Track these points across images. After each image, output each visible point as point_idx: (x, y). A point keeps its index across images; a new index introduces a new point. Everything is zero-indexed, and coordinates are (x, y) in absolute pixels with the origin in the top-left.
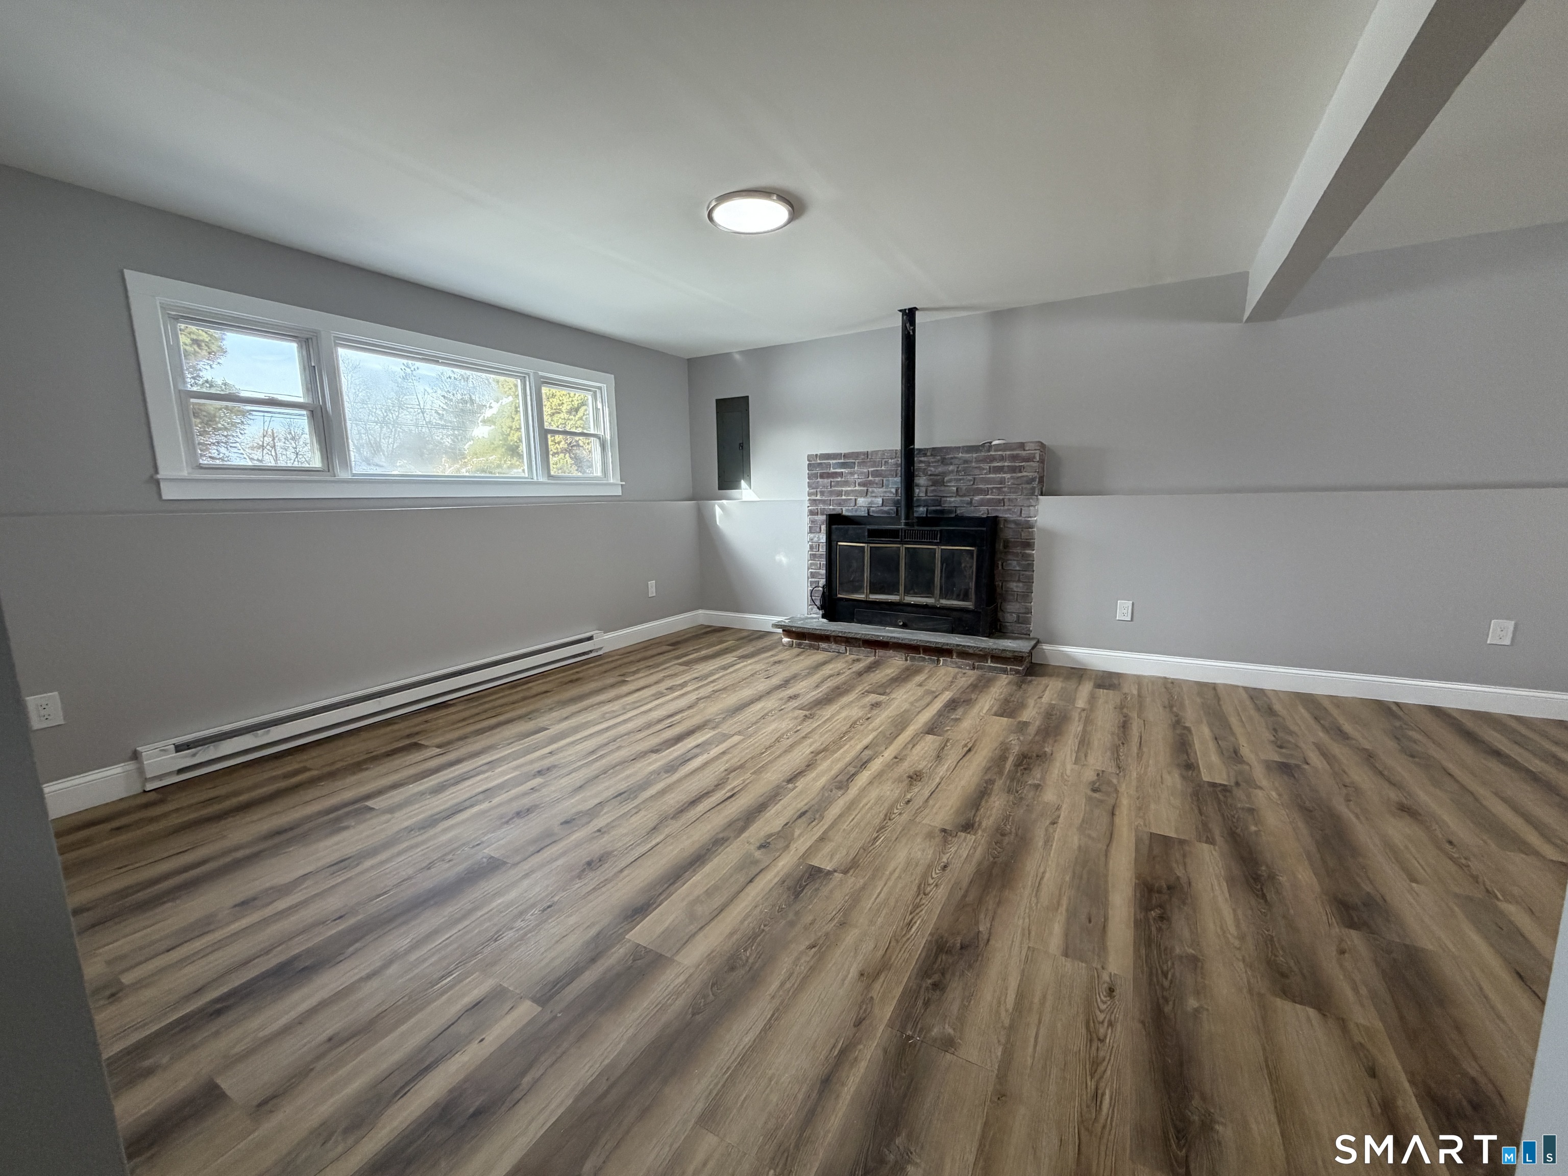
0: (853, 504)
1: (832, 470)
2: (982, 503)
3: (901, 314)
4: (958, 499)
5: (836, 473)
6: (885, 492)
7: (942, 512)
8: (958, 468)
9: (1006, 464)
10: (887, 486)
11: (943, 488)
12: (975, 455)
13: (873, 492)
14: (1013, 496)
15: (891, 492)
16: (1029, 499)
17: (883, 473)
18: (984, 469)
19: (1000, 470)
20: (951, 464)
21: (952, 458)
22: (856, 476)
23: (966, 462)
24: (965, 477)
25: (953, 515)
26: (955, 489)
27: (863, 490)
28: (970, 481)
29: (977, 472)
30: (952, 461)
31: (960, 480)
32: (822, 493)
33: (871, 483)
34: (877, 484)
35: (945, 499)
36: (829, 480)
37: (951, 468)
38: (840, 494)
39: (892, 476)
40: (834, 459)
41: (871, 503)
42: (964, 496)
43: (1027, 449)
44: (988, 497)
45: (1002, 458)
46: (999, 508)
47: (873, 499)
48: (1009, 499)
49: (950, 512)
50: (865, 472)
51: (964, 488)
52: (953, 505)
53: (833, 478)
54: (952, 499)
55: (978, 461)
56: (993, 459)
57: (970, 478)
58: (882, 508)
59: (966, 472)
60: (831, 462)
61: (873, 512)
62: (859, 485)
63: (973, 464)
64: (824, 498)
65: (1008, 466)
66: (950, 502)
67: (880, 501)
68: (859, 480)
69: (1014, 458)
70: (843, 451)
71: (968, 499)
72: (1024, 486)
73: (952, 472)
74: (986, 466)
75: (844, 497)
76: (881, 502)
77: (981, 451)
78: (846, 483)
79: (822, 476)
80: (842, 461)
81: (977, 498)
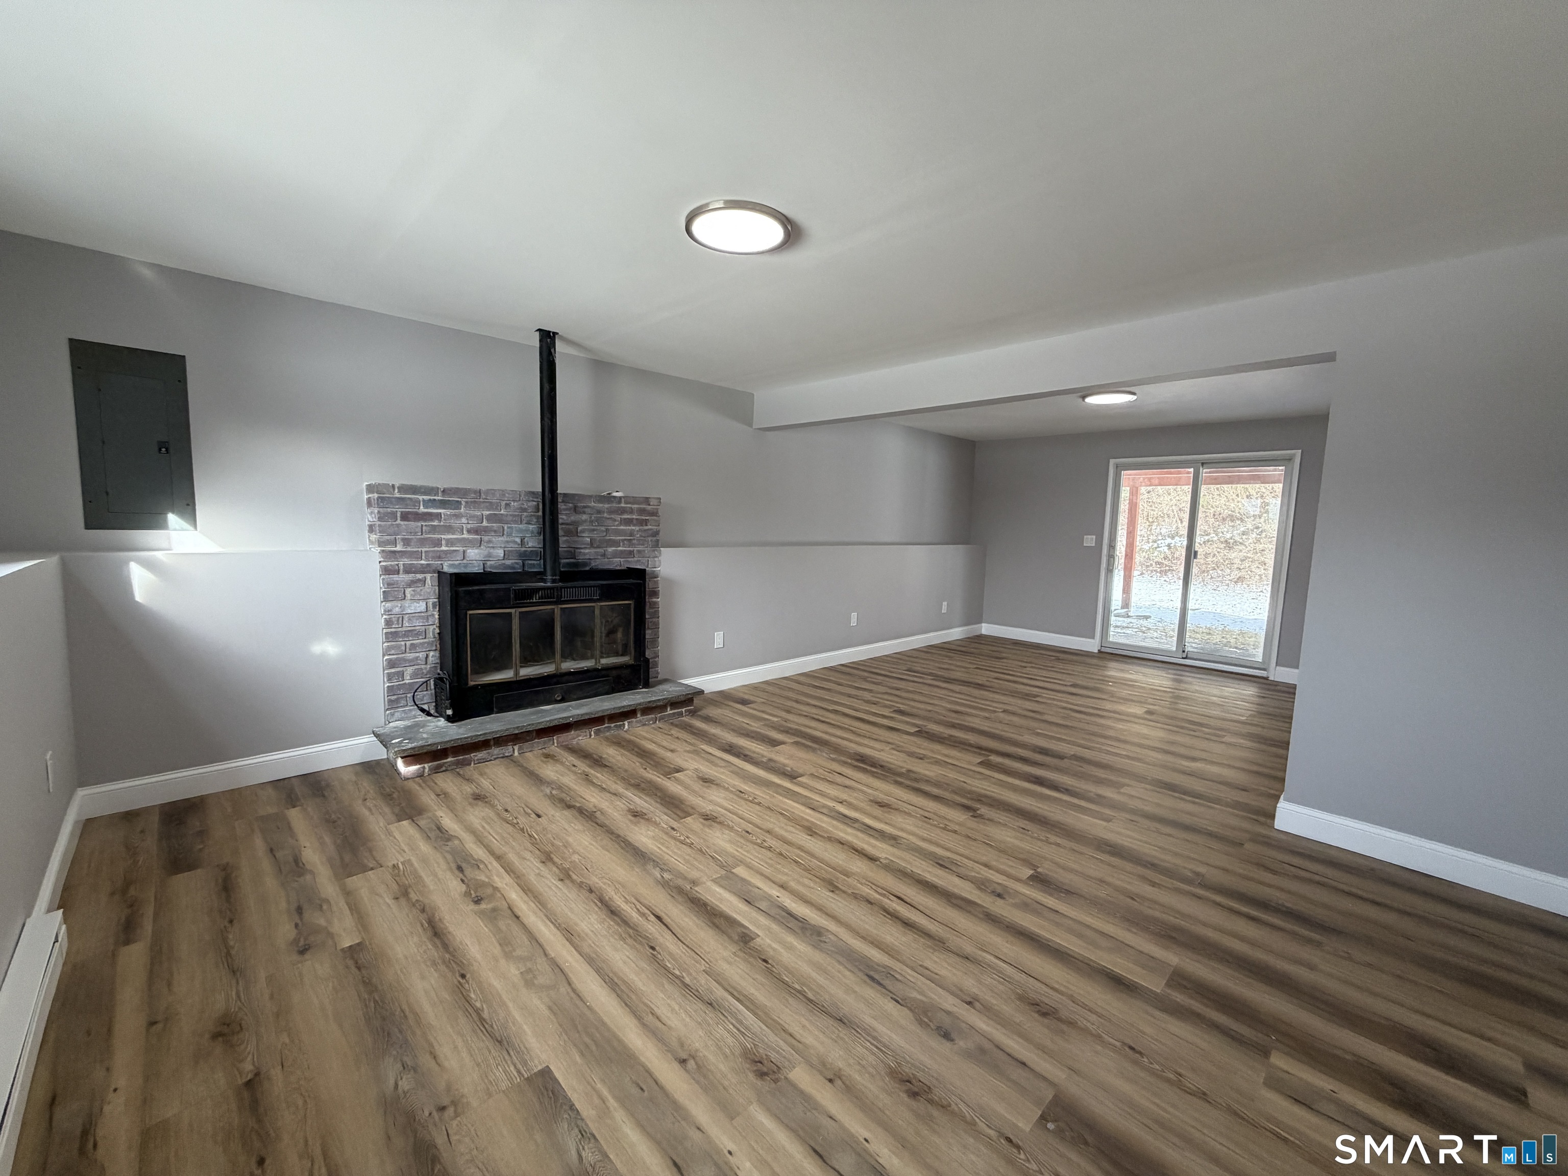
0: (460, 557)
1: (422, 509)
2: (616, 555)
3: (538, 333)
4: (593, 550)
5: (430, 514)
6: (507, 542)
7: (576, 565)
8: (591, 517)
9: (634, 517)
10: (509, 535)
11: (576, 539)
12: (606, 506)
13: (489, 542)
14: (641, 548)
15: (515, 542)
16: (654, 551)
17: (504, 518)
18: (615, 520)
19: (629, 522)
20: (584, 513)
21: (585, 507)
22: (464, 520)
23: (599, 512)
24: (598, 528)
25: (587, 568)
26: (589, 540)
27: (475, 539)
28: (603, 531)
29: (609, 522)
30: (586, 510)
31: (594, 530)
32: (406, 542)
33: (486, 530)
34: (495, 531)
35: (579, 550)
36: (419, 524)
37: (584, 517)
38: (438, 543)
39: (515, 522)
40: (425, 494)
41: (489, 555)
42: (598, 547)
43: (651, 504)
44: (619, 548)
45: (631, 511)
46: (629, 559)
47: (492, 551)
48: (639, 551)
49: (585, 564)
50: (477, 516)
51: (598, 539)
52: (587, 557)
53: (425, 520)
54: (587, 551)
55: (611, 512)
56: (623, 511)
57: (603, 528)
58: (503, 562)
59: (600, 522)
60: (421, 498)
61: (491, 567)
62: (469, 531)
63: (605, 515)
64: (409, 549)
65: (637, 519)
66: (585, 554)
67: (500, 553)
68: (469, 526)
69: (642, 511)
70: (441, 485)
71: (601, 550)
72: (650, 539)
73: (585, 521)
74: (618, 517)
75: (444, 548)
76: (502, 555)
77: (612, 502)
78: (449, 529)
79: (405, 517)
80: (440, 498)
81: (610, 550)
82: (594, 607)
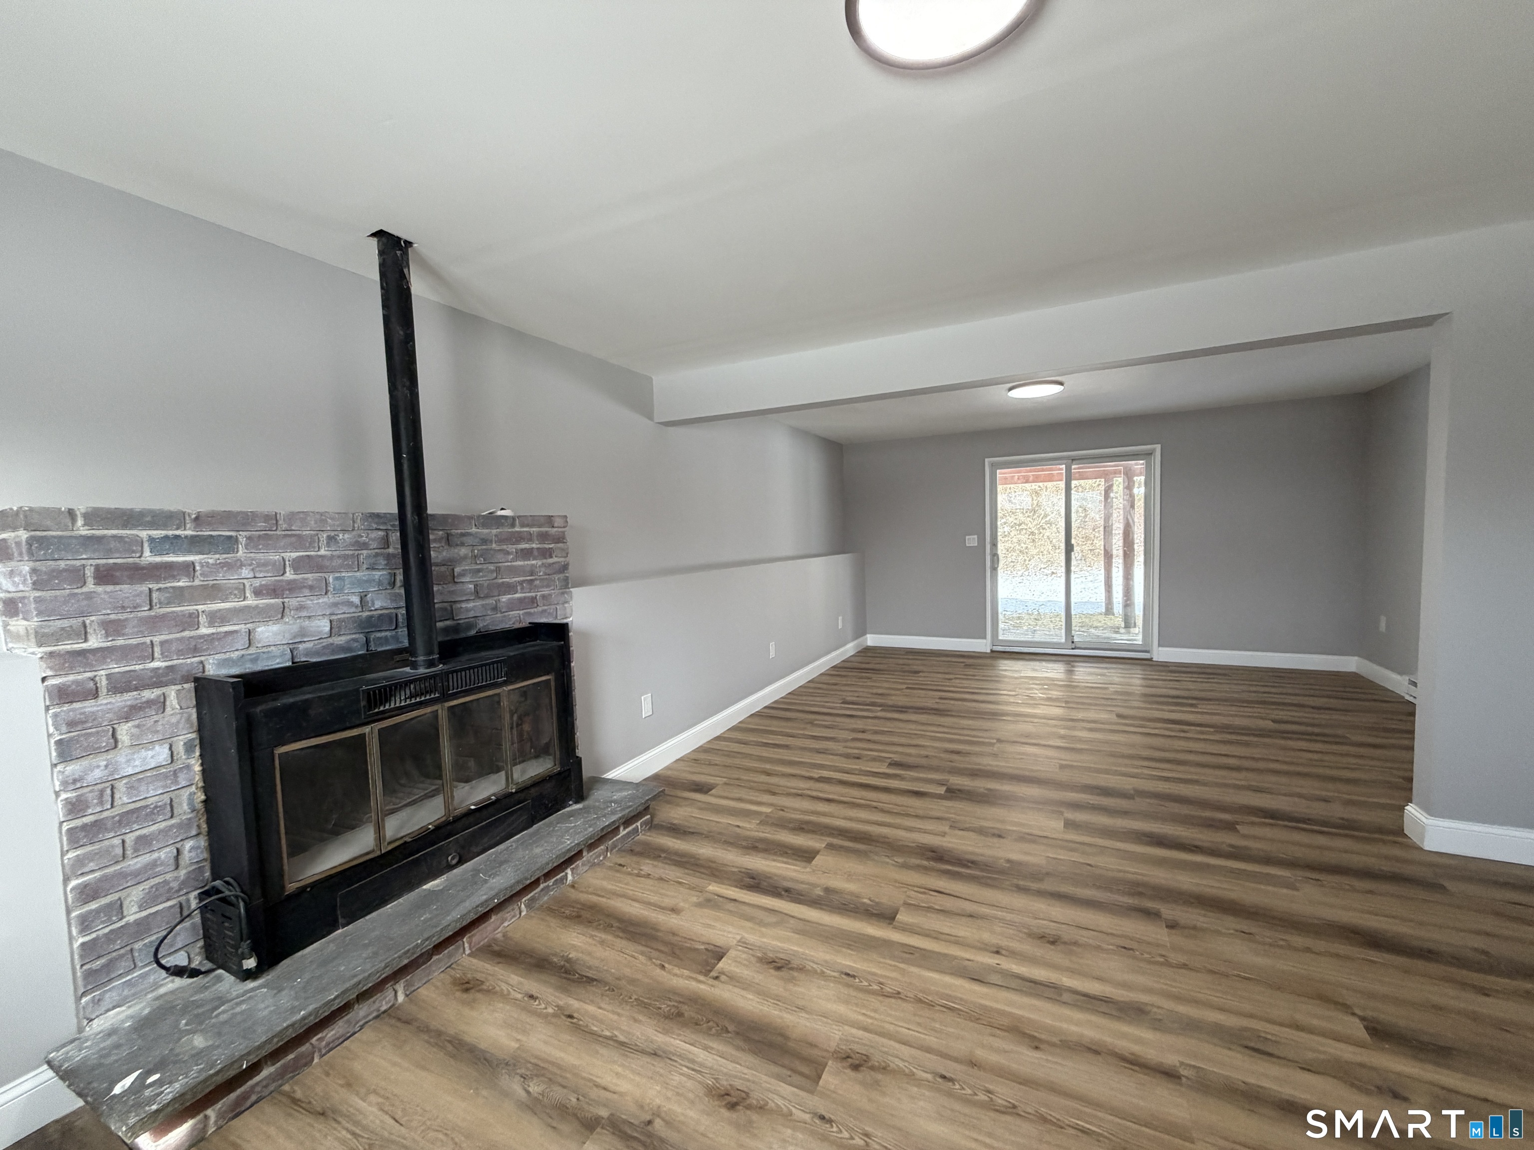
0: (242, 642)
1: (149, 557)
2: (512, 605)
3: (374, 242)
4: (479, 603)
5: (170, 566)
6: (335, 605)
7: (456, 629)
8: (472, 551)
9: (534, 546)
10: (339, 590)
11: (452, 587)
12: (494, 531)
13: (301, 608)
14: (546, 592)
15: (350, 604)
16: (563, 593)
17: (327, 563)
18: (508, 553)
19: (527, 554)
20: (462, 544)
21: (463, 535)
22: (245, 572)
23: (484, 541)
24: (485, 566)
25: (473, 632)
26: (472, 586)
27: (272, 605)
28: (492, 571)
29: (500, 557)
30: (464, 539)
31: (479, 571)
32: (112, 628)
33: (293, 588)
34: (311, 588)
35: (458, 605)
36: (144, 588)
37: (463, 551)
38: (192, 621)
39: (349, 568)
40: (153, 525)
41: (303, 632)
42: (487, 597)
43: (556, 525)
44: (517, 595)
45: (529, 538)
46: (532, 611)
47: (307, 623)
48: (543, 597)
49: (470, 626)
50: (274, 564)
51: (486, 584)
52: (472, 614)
53: (158, 579)
54: (471, 605)
55: (501, 540)
56: (519, 538)
57: (492, 567)
58: (330, 640)
59: (487, 556)
60: (144, 534)
61: (308, 653)
62: (257, 593)
63: (494, 545)
64: (120, 642)
65: (538, 549)
66: (468, 610)
67: (324, 626)
68: (257, 583)
69: (543, 537)
70: (192, 508)
71: (491, 601)
72: (556, 577)
73: (465, 558)
74: (512, 548)
75: (204, 631)
76: (328, 629)
77: (502, 525)
78: (213, 592)
79: (105, 576)
80: (189, 533)
81: (504, 598)
82: (498, 695)
